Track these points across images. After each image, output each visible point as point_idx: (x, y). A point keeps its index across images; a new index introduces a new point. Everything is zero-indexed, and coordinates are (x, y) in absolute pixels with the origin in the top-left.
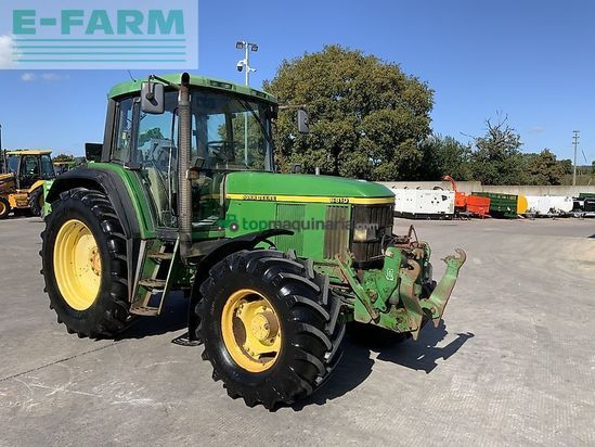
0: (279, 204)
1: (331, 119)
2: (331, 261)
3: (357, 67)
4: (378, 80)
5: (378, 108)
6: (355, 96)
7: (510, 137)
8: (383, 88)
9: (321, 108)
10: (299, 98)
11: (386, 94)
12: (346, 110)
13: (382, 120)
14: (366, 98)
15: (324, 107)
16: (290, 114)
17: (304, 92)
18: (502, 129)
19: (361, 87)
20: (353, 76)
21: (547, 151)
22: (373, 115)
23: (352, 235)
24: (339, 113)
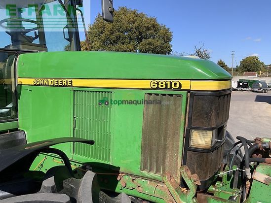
0: (76, 91)
1: (123, 44)
2: (152, 174)
3: (135, 18)
4: (146, 25)
5: (146, 38)
6: (135, 32)
7: (205, 54)
8: (148, 29)
9: (118, 38)
10: (107, 33)
11: (149, 32)
12: (131, 39)
13: (148, 44)
14: (140, 33)
15: (120, 37)
16: (102, 40)
17: (110, 29)
18: (202, 50)
19: (138, 28)
20: (134, 22)
21: (221, 61)
22: (144, 41)
23: (187, 138)
24: (127, 40)
